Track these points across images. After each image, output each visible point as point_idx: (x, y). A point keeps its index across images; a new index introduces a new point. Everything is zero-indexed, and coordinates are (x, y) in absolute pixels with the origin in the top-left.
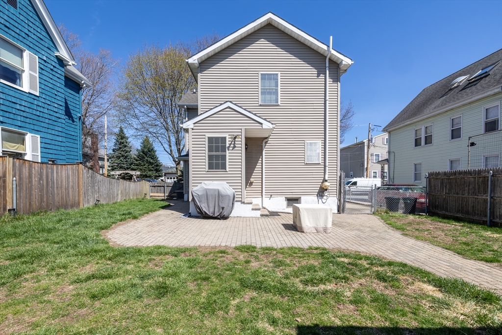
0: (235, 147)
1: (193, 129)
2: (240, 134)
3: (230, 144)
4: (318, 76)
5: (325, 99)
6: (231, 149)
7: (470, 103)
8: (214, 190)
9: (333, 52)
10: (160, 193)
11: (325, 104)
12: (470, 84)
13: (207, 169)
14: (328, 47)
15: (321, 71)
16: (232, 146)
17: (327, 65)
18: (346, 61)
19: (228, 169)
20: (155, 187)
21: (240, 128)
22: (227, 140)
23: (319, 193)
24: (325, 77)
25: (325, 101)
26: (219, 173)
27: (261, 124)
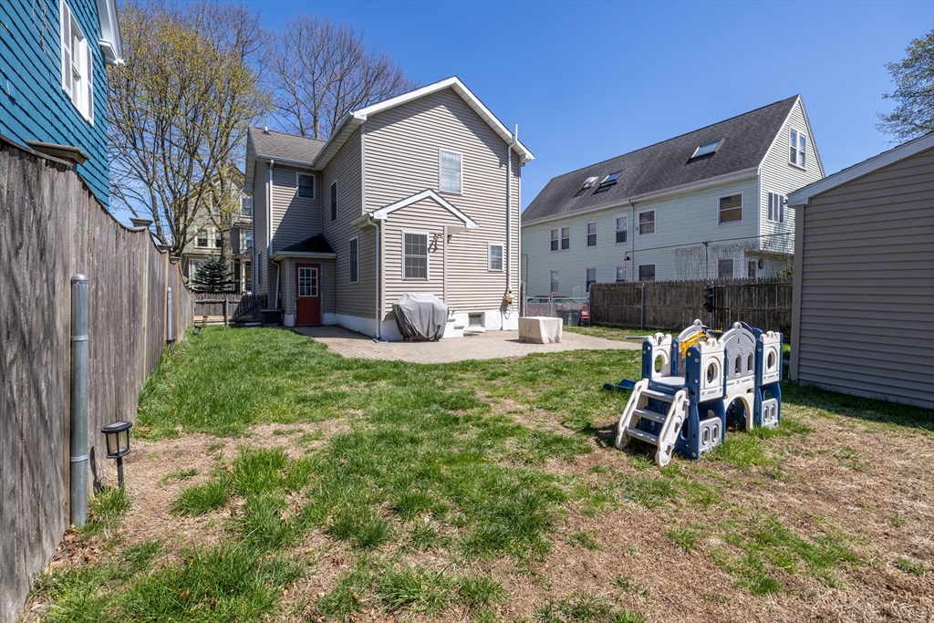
0: (436, 249)
1: (386, 221)
2: (442, 232)
3: (431, 245)
4: (501, 166)
5: (507, 194)
6: (432, 251)
7: (604, 210)
8: (428, 304)
9: (518, 143)
10: (215, 315)
11: (507, 200)
12: (602, 188)
13: (404, 277)
14: (513, 135)
15: (503, 162)
16: (433, 247)
17: (510, 155)
18: (529, 155)
19: (429, 278)
20: (203, 303)
21: (442, 224)
22: (428, 239)
23: (502, 306)
24: (507, 168)
25: (508, 197)
26: (418, 282)
27: (465, 222)
